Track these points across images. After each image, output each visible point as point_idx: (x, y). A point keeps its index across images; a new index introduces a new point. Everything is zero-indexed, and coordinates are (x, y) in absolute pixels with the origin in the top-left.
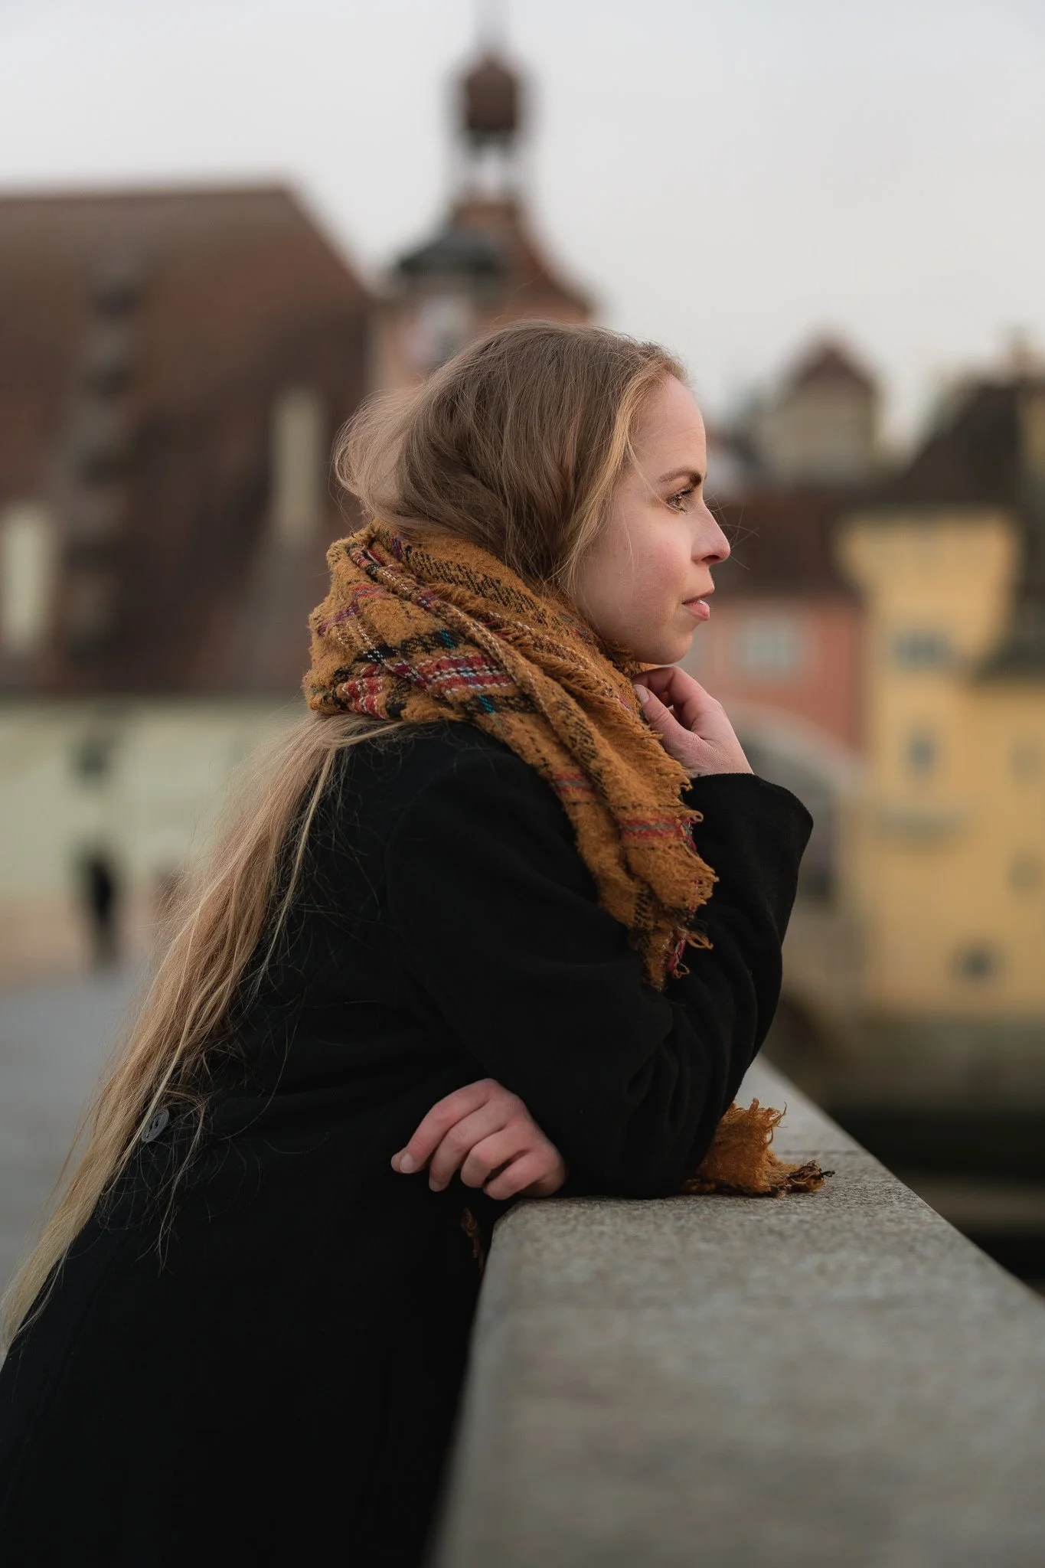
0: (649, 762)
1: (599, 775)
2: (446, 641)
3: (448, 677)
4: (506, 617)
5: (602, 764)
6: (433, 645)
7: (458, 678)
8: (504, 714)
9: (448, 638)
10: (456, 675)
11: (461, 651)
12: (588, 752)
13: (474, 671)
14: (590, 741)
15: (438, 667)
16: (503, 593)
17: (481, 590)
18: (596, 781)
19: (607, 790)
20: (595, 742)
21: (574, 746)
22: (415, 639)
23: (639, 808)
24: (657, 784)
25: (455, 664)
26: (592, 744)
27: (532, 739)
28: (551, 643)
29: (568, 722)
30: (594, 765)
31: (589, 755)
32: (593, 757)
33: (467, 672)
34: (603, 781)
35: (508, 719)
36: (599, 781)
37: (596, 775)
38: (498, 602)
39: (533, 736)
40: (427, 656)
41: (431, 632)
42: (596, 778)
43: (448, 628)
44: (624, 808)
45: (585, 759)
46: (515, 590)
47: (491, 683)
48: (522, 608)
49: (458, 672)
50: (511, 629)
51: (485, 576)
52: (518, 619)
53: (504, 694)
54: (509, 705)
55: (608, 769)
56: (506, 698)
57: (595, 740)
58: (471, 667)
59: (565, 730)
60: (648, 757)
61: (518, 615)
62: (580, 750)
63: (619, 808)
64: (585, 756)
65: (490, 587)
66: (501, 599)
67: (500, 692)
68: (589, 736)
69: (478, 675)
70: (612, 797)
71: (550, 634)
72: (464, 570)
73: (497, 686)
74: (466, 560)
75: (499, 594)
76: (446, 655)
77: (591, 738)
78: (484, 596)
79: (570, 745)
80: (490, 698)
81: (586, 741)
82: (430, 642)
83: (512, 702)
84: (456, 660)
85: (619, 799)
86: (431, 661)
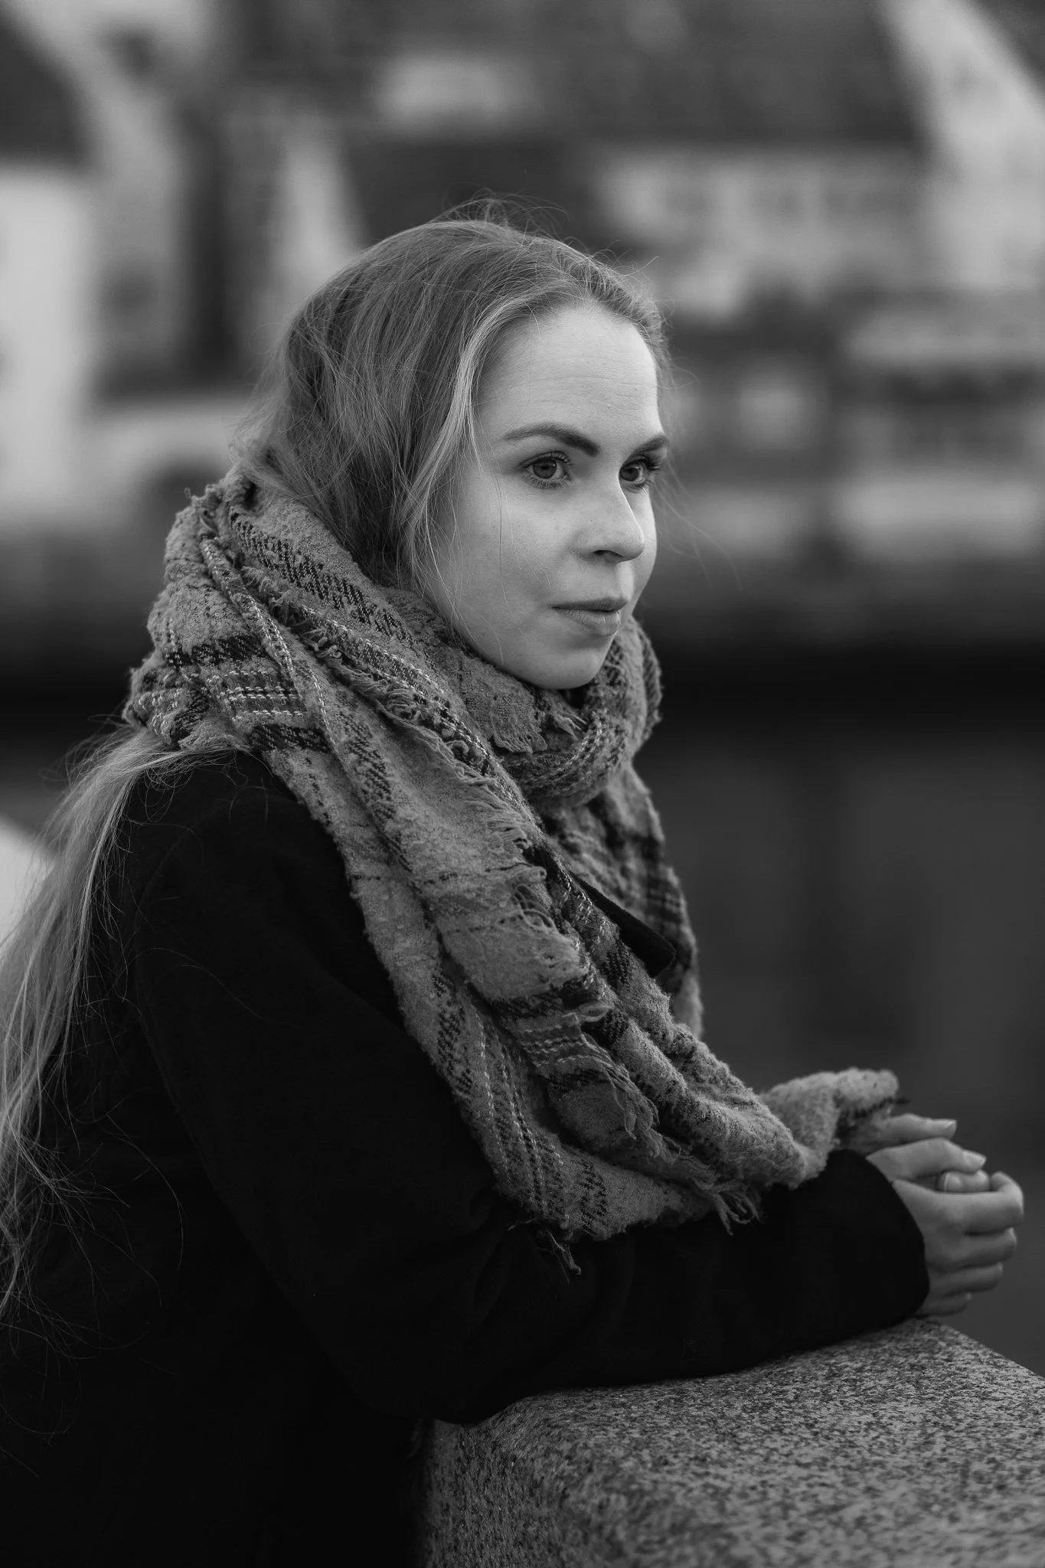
0: (479, 815)
1: (398, 840)
2: (241, 651)
3: (233, 699)
4: (321, 614)
5: (399, 826)
6: (224, 655)
7: (243, 701)
8: (288, 752)
9: (243, 646)
10: (243, 697)
11: (253, 665)
12: (383, 809)
13: (264, 693)
14: (385, 795)
15: (224, 685)
16: (323, 581)
17: (296, 577)
18: (395, 848)
19: (409, 860)
20: (392, 797)
21: (367, 801)
22: (208, 646)
23: (452, 879)
24: (487, 843)
25: (243, 680)
26: (389, 799)
27: (315, 786)
28: (371, 650)
29: (359, 769)
30: (390, 826)
31: (384, 813)
32: (389, 817)
33: (255, 693)
34: (402, 848)
35: (290, 760)
36: (399, 848)
37: (394, 840)
38: (314, 593)
39: (319, 782)
40: (215, 670)
41: (225, 637)
42: (395, 845)
43: (245, 631)
44: (431, 882)
45: (380, 819)
46: (340, 578)
47: (281, 709)
48: (342, 603)
49: (245, 693)
50: (322, 630)
51: (307, 559)
52: (334, 617)
53: (294, 725)
54: (299, 738)
55: (407, 832)
56: (297, 730)
57: (393, 792)
58: (262, 687)
59: (356, 780)
60: (479, 809)
61: (334, 612)
62: (373, 806)
63: (425, 883)
64: (381, 815)
65: (308, 572)
66: (318, 590)
67: (289, 722)
68: (385, 789)
69: (268, 698)
70: (415, 868)
71: (372, 637)
72: (284, 550)
73: (288, 713)
74: (290, 536)
75: (317, 583)
76: (236, 669)
77: (389, 792)
78: (299, 585)
79: (363, 800)
80: (275, 728)
81: (381, 795)
82: (222, 650)
83: (303, 735)
84: (246, 676)
85: (424, 870)
86: (218, 677)
